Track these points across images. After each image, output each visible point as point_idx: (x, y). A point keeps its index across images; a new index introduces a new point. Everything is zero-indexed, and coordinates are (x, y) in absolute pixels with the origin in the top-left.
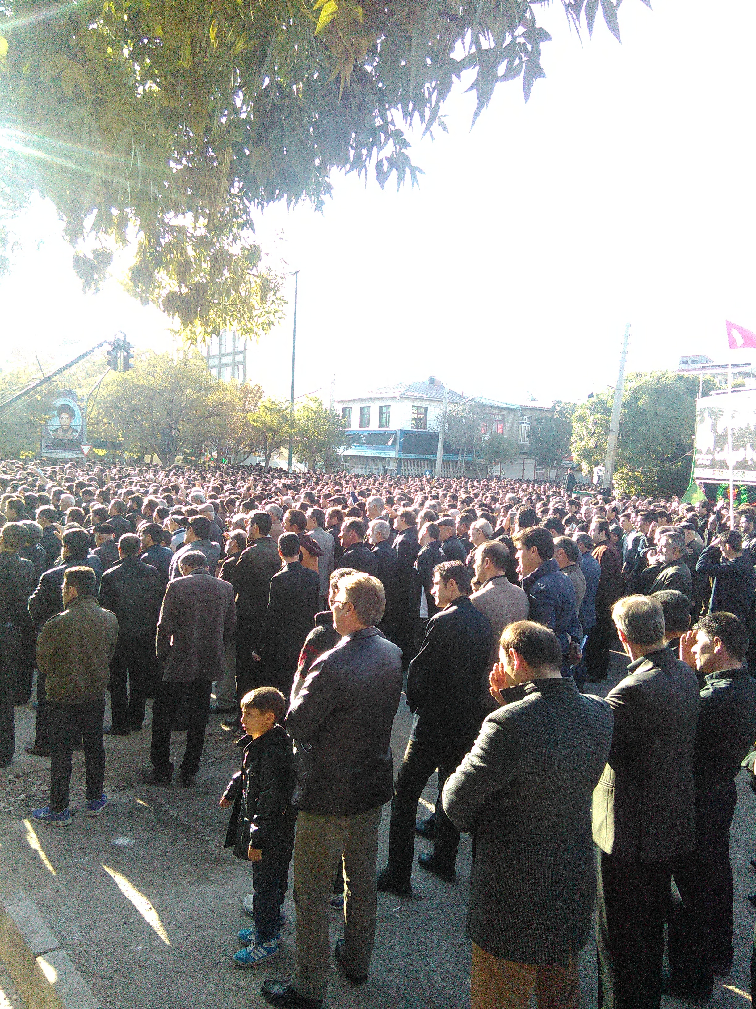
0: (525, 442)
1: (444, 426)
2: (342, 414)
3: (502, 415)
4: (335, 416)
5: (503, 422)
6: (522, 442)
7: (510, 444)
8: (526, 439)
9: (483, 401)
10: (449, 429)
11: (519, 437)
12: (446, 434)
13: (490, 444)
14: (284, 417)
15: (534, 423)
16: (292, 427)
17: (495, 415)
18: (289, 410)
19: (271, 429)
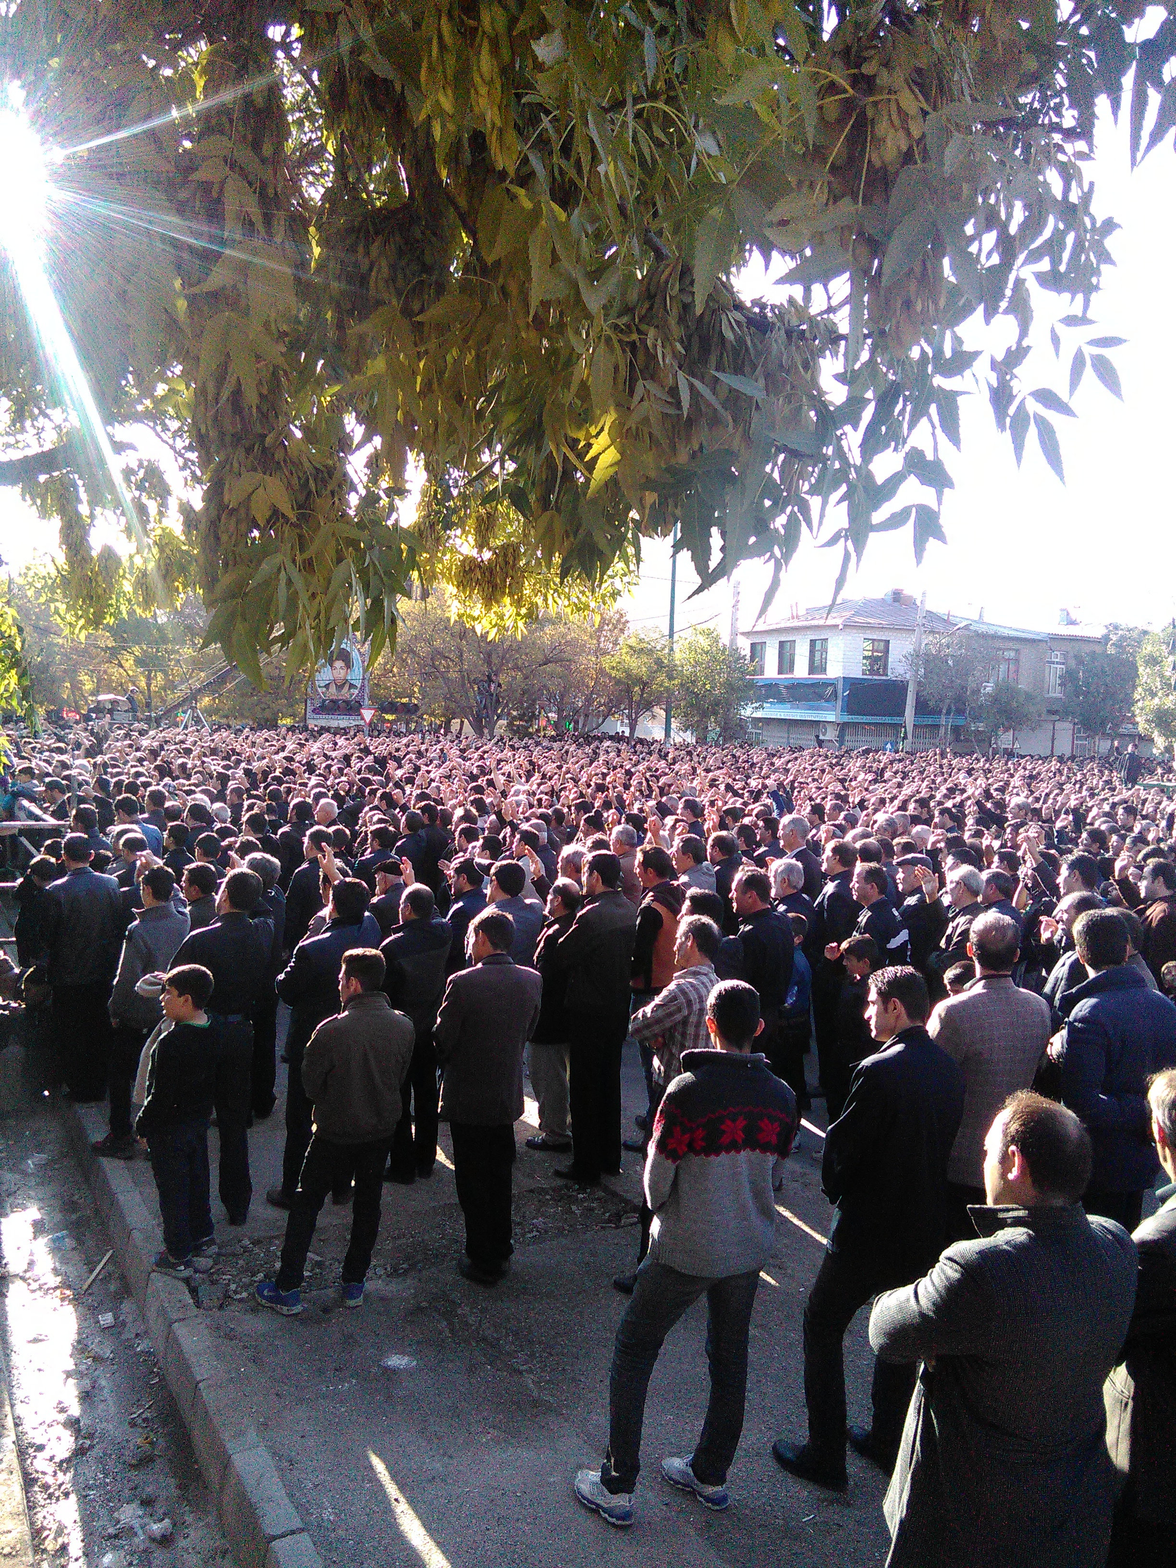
0: (1056, 693)
1: (917, 671)
2: (749, 654)
3: (1017, 651)
4: (739, 658)
5: (1017, 660)
6: (1051, 695)
7: (1029, 697)
8: (1058, 688)
9: (983, 629)
10: (925, 676)
11: (1046, 686)
12: (919, 683)
13: (995, 699)
14: (659, 662)
15: (1072, 663)
16: (671, 678)
17: (1004, 650)
18: (667, 651)
19: (639, 681)
